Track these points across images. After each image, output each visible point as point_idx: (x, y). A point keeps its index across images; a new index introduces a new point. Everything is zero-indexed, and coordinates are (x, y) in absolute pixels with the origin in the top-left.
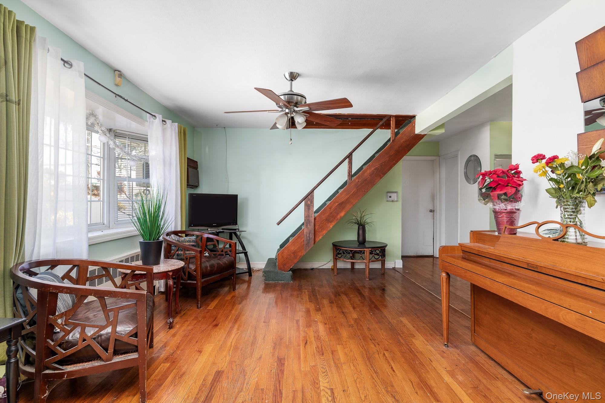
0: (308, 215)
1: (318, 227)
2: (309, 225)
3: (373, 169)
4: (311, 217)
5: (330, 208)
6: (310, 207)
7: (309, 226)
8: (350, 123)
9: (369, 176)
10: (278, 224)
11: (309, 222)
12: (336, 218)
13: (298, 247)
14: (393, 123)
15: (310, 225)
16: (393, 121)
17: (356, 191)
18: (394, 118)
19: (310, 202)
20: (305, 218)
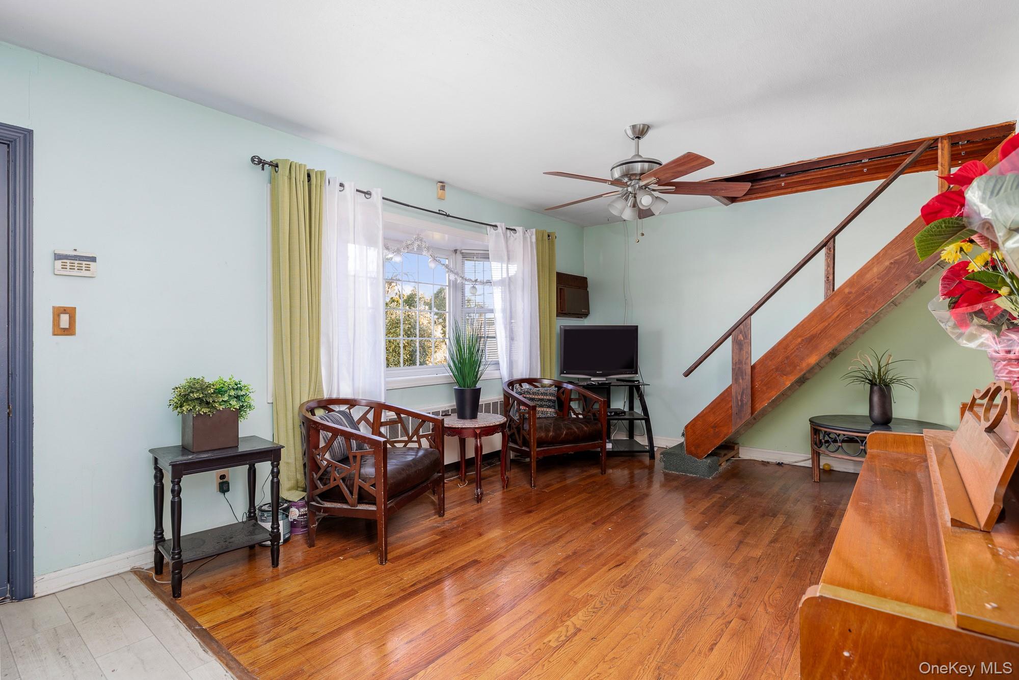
0: (739, 360)
1: (760, 383)
2: (740, 378)
3: (887, 263)
4: (745, 364)
5: (786, 348)
6: (742, 345)
7: (741, 381)
8: (865, 170)
9: (878, 278)
10: (687, 374)
11: (742, 373)
12: (798, 368)
13: (721, 417)
14: (943, 153)
15: (743, 379)
16: (942, 150)
17: (844, 313)
18: (945, 142)
19: (743, 335)
20: (733, 366)
